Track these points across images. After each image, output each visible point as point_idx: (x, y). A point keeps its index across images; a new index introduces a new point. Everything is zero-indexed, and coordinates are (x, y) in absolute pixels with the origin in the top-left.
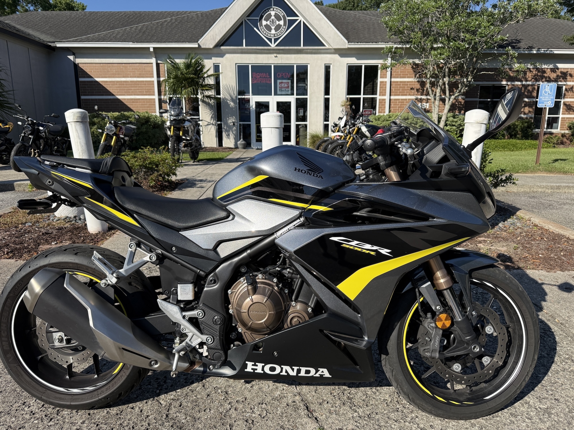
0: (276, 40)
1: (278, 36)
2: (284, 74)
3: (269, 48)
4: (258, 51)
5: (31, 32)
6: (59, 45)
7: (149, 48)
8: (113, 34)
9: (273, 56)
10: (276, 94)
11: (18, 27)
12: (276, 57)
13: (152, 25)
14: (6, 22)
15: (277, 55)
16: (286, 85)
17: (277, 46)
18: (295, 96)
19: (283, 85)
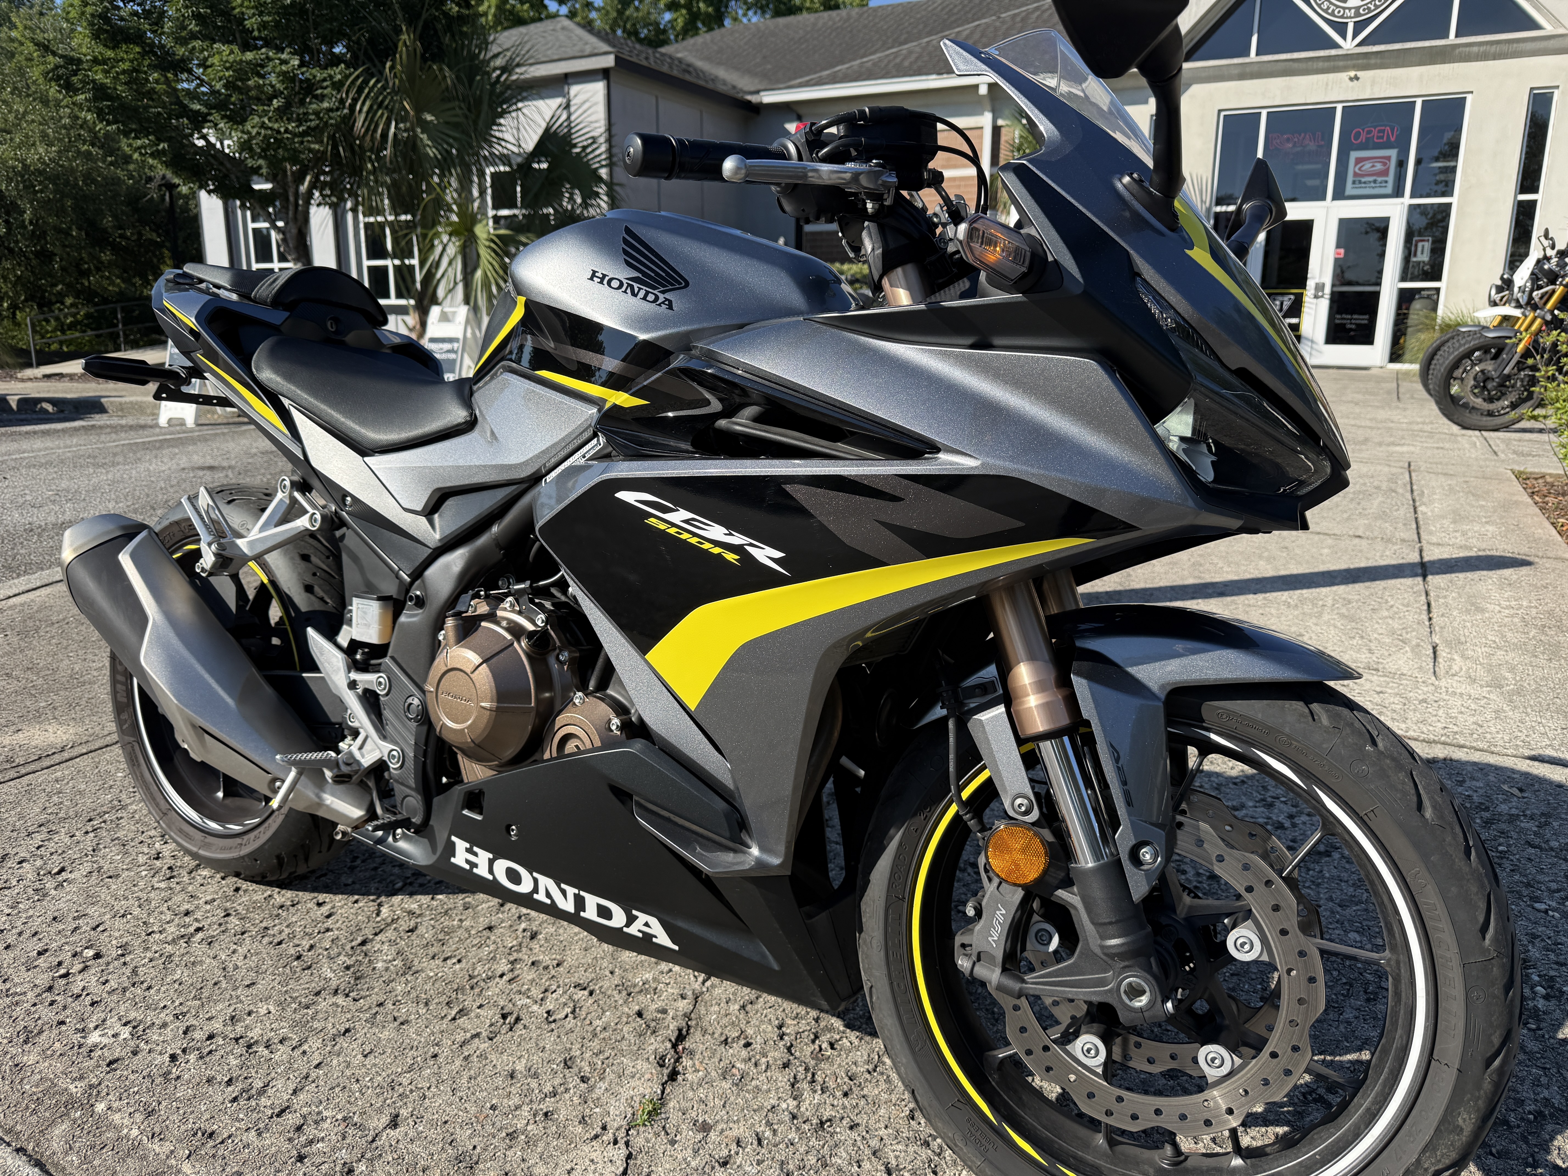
0: (1359, 27)
1: (1370, 11)
2: (1375, 132)
3: (1333, 52)
4: (1296, 65)
5: (722, 73)
6: (769, 98)
7: (976, 87)
8: (895, 58)
9: (1344, 76)
10: (1339, 195)
11: (700, 64)
12: (1357, 78)
13: (998, 24)
14: (679, 55)
15: (1359, 74)
16: (1379, 167)
17: (1360, 44)
18: (1407, 200)
19: (1367, 166)
